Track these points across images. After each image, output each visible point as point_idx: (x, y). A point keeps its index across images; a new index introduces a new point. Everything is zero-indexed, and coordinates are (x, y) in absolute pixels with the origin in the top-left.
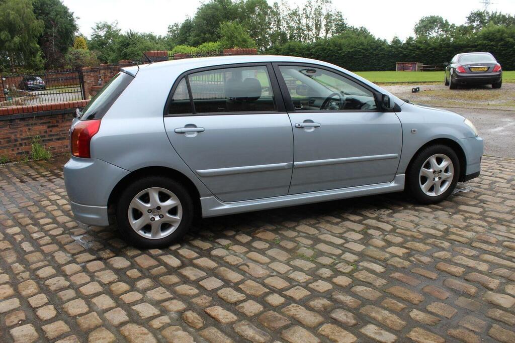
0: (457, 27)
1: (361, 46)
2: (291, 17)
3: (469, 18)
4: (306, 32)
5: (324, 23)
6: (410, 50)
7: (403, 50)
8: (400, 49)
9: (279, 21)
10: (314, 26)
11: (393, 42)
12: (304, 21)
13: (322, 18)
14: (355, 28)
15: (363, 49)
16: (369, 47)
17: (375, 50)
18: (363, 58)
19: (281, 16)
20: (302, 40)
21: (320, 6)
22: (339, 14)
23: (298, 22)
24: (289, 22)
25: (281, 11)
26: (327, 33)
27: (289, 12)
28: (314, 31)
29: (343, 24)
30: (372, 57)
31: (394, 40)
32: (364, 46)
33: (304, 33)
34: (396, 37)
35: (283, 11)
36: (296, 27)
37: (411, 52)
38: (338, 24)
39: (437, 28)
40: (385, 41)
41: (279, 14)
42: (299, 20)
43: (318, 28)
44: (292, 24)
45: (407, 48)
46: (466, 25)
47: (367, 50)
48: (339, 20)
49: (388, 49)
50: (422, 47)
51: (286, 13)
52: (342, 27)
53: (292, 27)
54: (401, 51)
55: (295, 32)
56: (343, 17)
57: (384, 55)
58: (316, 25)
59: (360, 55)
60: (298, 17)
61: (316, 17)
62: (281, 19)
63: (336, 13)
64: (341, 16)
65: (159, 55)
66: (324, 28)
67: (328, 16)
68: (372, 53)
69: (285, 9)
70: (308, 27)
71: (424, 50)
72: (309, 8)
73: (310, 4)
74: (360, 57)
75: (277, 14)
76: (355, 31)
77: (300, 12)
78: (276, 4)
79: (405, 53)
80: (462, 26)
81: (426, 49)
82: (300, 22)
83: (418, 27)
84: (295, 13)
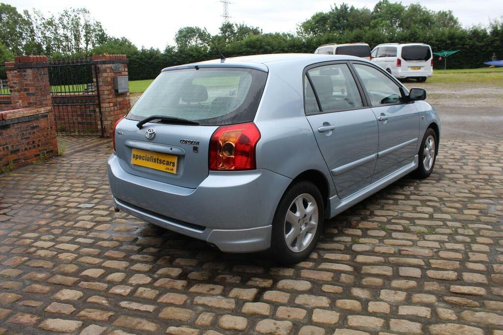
0: (212, 37)
1: (135, 56)
2: (45, 27)
3: (222, 29)
4: (64, 44)
5: (83, 33)
6: (183, 57)
7: (177, 58)
8: (174, 57)
9: (32, 31)
10: (73, 37)
11: (166, 50)
12: (61, 31)
13: (80, 28)
14: (116, 38)
15: (138, 58)
16: (144, 57)
17: (149, 59)
18: (137, 67)
19: (34, 26)
20: (61, 51)
21: (76, 16)
22: (98, 24)
23: (54, 32)
24: (45, 32)
25: (34, 20)
26: (87, 44)
27: (44, 21)
28: (73, 41)
29: (104, 34)
30: (147, 66)
31: (166, 49)
32: (138, 55)
33: (62, 45)
34: (168, 46)
35: (36, 20)
36: (52, 38)
37: (184, 60)
38: (98, 35)
39: (195, 38)
40: (158, 50)
41: (32, 24)
42: (56, 30)
43: (77, 38)
44: (48, 34)
45: (180, 56)
46: (220, 35)
47: (141, 59)
48: (99, 31)
49: (162, 58)
50: (194, 55)
51: (39, 22)
52: (102, 38)
53: (49, 37)
54: (175, 59)
55: (53, 43)
56: (103, 28)
57: (159, 63)
58: (75, 35)
59: (136, 64)
60: (54, 27)
61: (74, 27)
62: (35, 28)
63: (96, 23)
64: (101, 27)
65: (39, 60)
66: (84, 39)
67: (87, 26)
68: (147, 62)
69: (37, 17)
70: (66, 37)
71: (196, 57)
72: (67, 18)
73: (67, 13)
74: (136, 66)
75: (29, 23)
76: (116, 41)
77: (57, 22)
78: (26, 12)
79: (179, 60)
80: (217, 36)
81: (198, 56)
82: (57, 33)
83: (179, 37)
84: (50, 23)
